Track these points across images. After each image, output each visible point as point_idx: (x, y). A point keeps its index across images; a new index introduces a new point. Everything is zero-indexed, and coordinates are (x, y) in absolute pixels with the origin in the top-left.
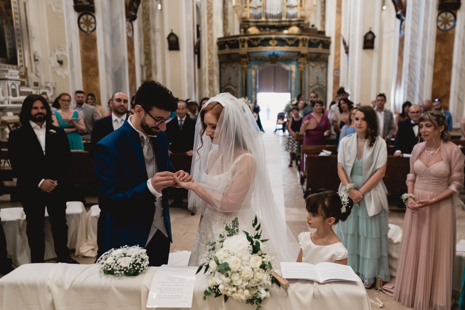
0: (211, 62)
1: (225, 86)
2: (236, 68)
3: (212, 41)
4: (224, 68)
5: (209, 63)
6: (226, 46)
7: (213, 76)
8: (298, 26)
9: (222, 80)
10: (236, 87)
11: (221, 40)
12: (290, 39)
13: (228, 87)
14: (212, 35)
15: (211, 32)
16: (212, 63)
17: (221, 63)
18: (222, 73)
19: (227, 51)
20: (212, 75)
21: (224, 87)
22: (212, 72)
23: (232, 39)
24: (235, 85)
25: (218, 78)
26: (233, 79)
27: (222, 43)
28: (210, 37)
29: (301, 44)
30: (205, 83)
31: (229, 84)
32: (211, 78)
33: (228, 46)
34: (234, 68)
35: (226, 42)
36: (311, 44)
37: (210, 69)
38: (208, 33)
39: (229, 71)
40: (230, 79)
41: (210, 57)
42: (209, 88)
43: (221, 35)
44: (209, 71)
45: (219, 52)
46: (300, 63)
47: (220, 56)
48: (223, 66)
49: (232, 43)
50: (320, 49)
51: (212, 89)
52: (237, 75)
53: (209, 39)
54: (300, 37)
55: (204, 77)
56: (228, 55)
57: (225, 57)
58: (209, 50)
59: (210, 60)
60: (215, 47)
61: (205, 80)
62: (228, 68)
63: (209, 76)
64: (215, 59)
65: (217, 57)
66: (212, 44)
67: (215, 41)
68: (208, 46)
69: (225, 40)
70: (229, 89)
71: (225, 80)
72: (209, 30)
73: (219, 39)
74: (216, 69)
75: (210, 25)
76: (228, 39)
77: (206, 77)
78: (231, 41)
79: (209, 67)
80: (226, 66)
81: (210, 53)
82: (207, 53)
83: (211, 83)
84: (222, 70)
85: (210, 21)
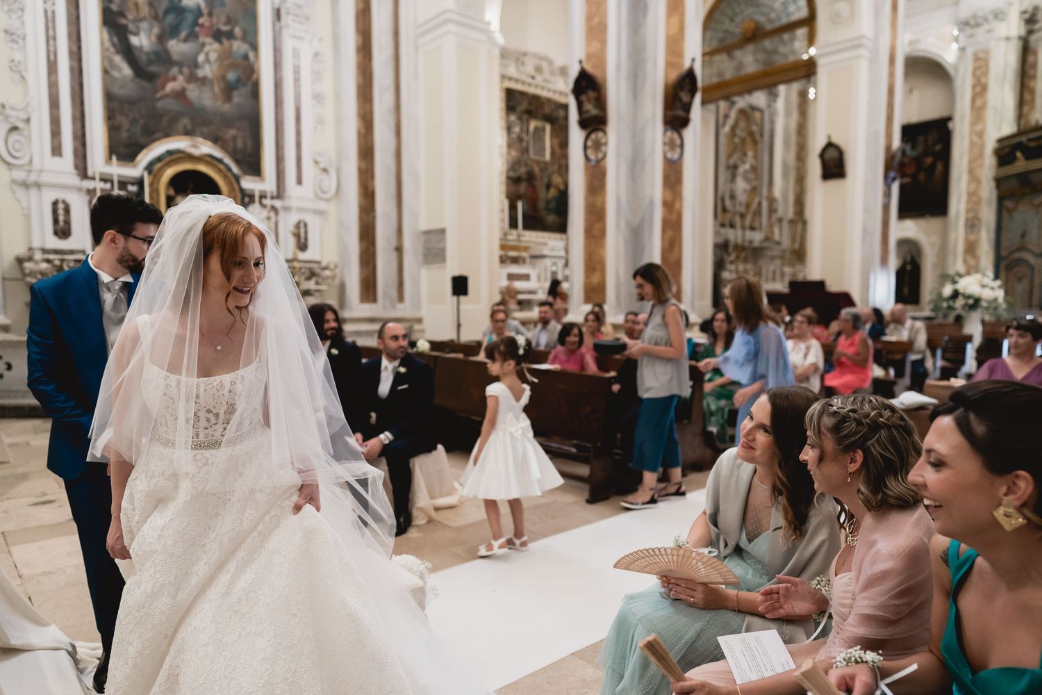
0: (975, 199)
1: (1011, 253)
3: (982, 148)
4: (1010, 211)
5: (968, 202)
6: (1019, 154)
7: (979, 231)
9: (1003, 239)
11: (1007, 143)
13: (1017, 255)
14: (981, 134)
15: (979, 128)
16: (979, 202)
17: (1001, 199)
18: (1005, 223)
19: (1020, 166)
20: (976, 229)
21: (1006, 258)
22: (976, 222)
23: (1032, 135)
24: (1037, 251)
25: (992, 235)
26: (1034, 235)
27: (1007, 150)
28: (975, 139)
30: (955, 248)
31: (1022, 248)
32: (972, 237)
33: (1024, 153)
34: (1038, 206)
35: (1019, 146)
37: (971, 215)
38: (972, 132)
39: (1024, 215)
40: (1023, 235)
41: (973, 186)
42: (965, 261)
43: (1008, 128)
44: (967, 220)
45: (997, 172)
47: (999, 181)
48: (1009, 204)
49: (1033, 144)
51: (972, 262)
53: (972, 144)
55: (952, 236)
56: (1023, 178)
57: (1014, 183)
58: (971, 171)
59: (973, 196)
60: (989, 161)
61: (956, 241)
62: (1021, 208)
63: (967, 233)
64: (988, 191)
65: (993, 184)
66: (981, 155)
67: (990, 145)
68: (971, 162)
69: (1014, 141)
70: (1021, 261)
71: (1011, 238)
72: (973, 123)
73: (1000, 141)
74: (988, 215)
75: (978, 111)
76: (1024, 139)
77: (958, 234)
78: (1030, 140)
79: (968, 211)
80: (1017, 204)
81: (974, 178)
82: (965, 179)
83: (971, 249)
84: (1005, 215)
85: (979, 102)
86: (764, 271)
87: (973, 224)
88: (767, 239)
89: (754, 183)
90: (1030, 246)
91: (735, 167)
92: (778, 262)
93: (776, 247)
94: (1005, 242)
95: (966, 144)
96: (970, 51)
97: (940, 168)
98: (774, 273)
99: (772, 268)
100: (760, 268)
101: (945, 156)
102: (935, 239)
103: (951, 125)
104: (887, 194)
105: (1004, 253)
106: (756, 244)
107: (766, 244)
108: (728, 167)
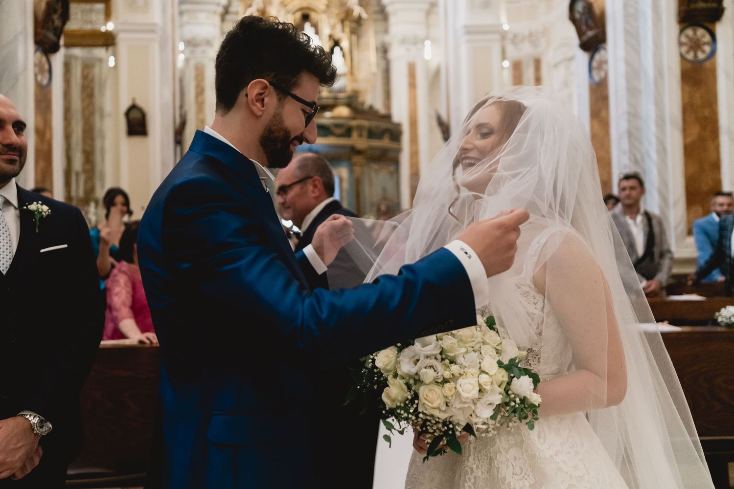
8: (349, 105)
12: (337, 126)
29: (355, 134)
36: (372, 134)
46: (356, 165)
50: (386, 143)
54: (354, 123)
96: (192, 63)
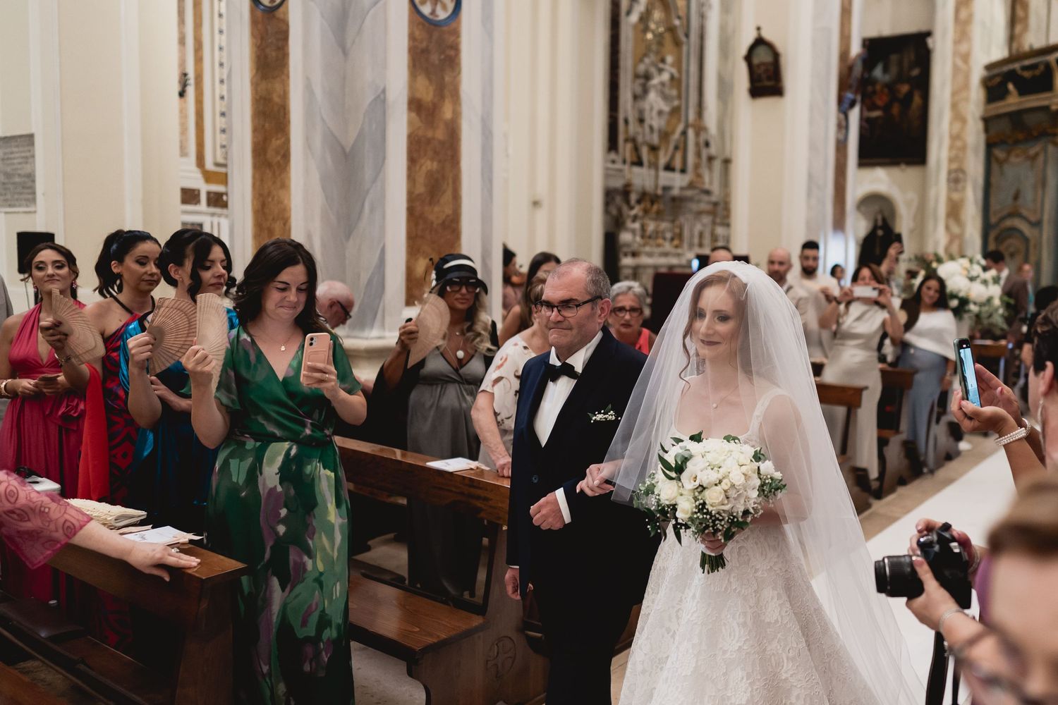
0: (959, 144)
1: (1003, 219)
2: (1041, 159)
3: (967, 77)
4: (1001, 163)
5: (951, 147)
6: (1011, 87)
7: (964, 188)
9: (993, 200)
10: (1037, 224)
11: (996, 71)
13: (1008, 223)
14: (966, 58)
15: (963, 48)
16: (964, 148)
17: (990, 146)
18: (994, 180)
19: (1014, 101)
20: (960, 186)
21: (996, 225)
22: (961, 175)
23: (1027, 62)
24: (1033, 219)
25: (980, 194)
26: (1028, 195)
27: (998, 80)
28: (960, 63)
30: (935, 210)
31: (1015, 214)
32: (956, 196)
33: (1016, 85)
34: (1033, 158)
35: (1011, 76)
37: (954, 166)
38: (955, 53)
39: (1017, 169)
40: (1016, 197)
41: (957, 126)
42: (947, 228)
43: (998, 52)
44: (950, 172)
45: (986, 110)
47: (987, 121)
48: (999, 153)
49: (1027, 74)
51: (955, 229)
52: (1043, 183)
53: (956, 69)
55: (932, 193)
56: (1016, 117)
57: (1005, 126)
58: (954, 106)
59: (955, 137)
60: (976, 94)
61: (937, 201)
62: (1013, 159)
63: (950, 190)
64: (974, 135)
65: (980, 125)
66: (966, 86)
67: (977, 74)
68: (954, 94)
69: (1005, 69)
70: (1013, 230)
71: (1001, 201)
72: (957, 42)
73: (989, 67)
74: (975, 166)
75: (963, 25)
76: (1017, 66)
77: (940, 191)
78: (1025, 68)
79: (951, 160)
80: (1009, 153)
81: (958, 117)
82: (947, 115)
83: (954, 211)
84: (995, 167)
85: (963, 14)
86: (686, 233)
87: (956, 179)
88: (691, 186)
89: (676, 103)
90: (1025, 212)
91: (647, 77)
92: (706, 219)
93: (705, 198)
94: (995, 205)
95: (948, 69)
97: (917, 100)
98: (701, 235)
99: (698, 227)
100: (681, 228)
101: (923, 84)
102: (912, 195)
103: (930, 41)
104: (843, 126)
105: (993, 220)
106: (676, 192)
107: (689, 193)
108: (636, 76)
